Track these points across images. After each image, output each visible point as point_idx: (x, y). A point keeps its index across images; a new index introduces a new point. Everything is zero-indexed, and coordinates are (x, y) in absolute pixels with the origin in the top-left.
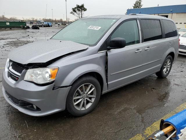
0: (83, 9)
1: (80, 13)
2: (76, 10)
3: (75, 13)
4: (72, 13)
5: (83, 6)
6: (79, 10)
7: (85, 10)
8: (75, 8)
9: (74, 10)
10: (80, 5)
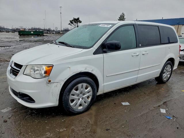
0: (79, 21)
1: (76, 24)
2: (73, 22)
3: (72, 24)
4: (69, 24)
5: (78, 19)
6: (75, 22)
7: (80, 22)
8: (72, 20)
9: (71, 22)
10: (76, 18)
